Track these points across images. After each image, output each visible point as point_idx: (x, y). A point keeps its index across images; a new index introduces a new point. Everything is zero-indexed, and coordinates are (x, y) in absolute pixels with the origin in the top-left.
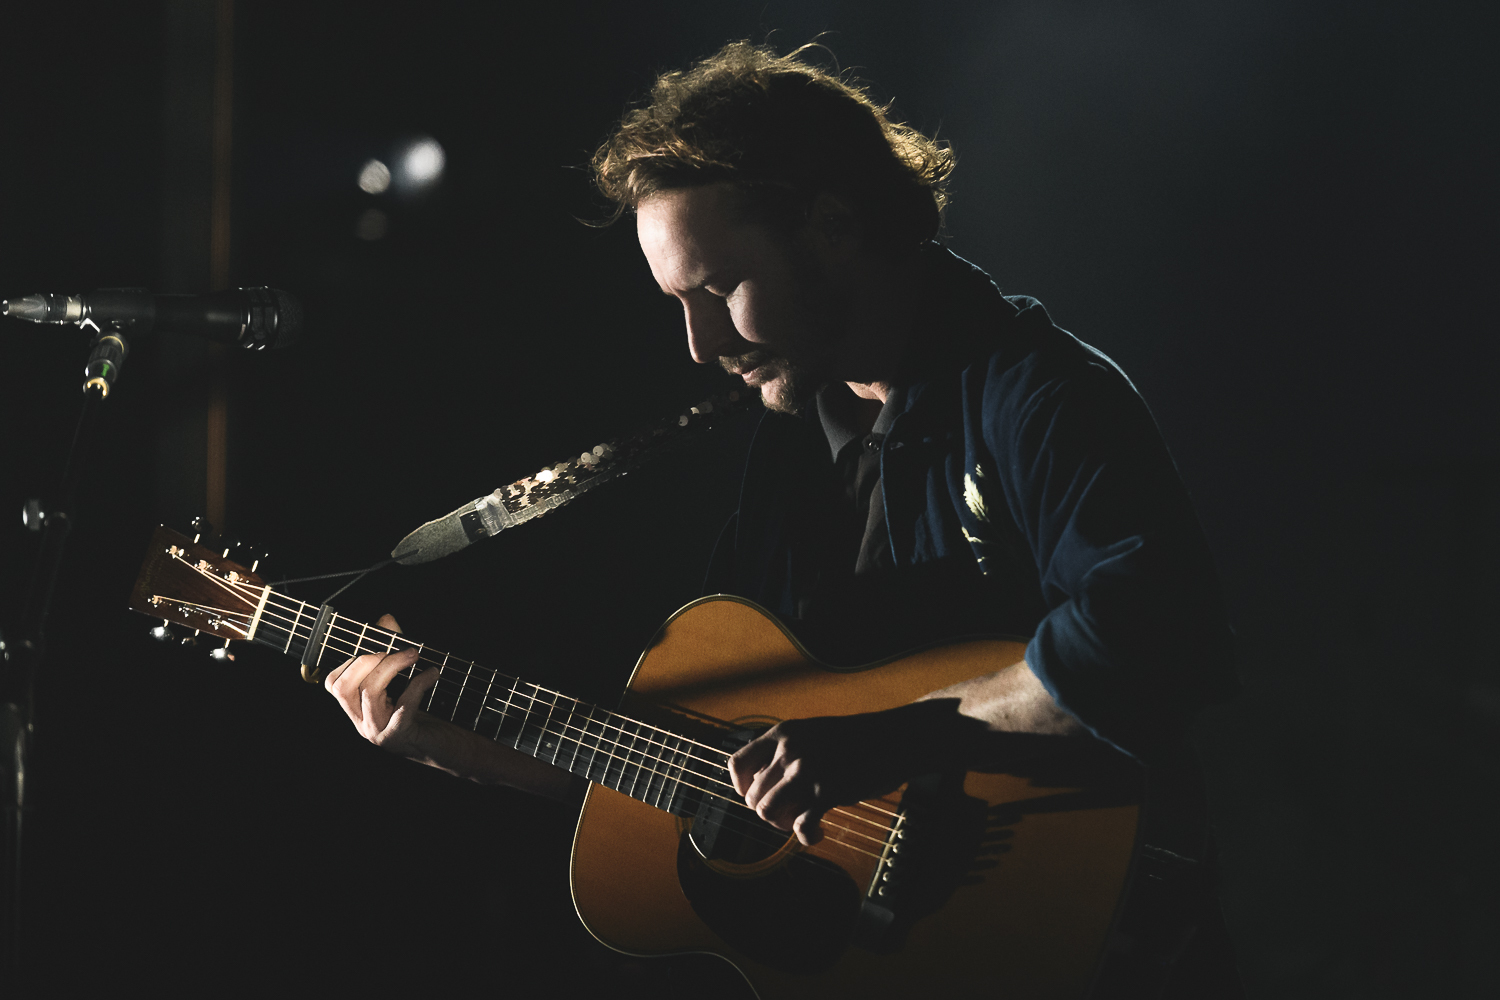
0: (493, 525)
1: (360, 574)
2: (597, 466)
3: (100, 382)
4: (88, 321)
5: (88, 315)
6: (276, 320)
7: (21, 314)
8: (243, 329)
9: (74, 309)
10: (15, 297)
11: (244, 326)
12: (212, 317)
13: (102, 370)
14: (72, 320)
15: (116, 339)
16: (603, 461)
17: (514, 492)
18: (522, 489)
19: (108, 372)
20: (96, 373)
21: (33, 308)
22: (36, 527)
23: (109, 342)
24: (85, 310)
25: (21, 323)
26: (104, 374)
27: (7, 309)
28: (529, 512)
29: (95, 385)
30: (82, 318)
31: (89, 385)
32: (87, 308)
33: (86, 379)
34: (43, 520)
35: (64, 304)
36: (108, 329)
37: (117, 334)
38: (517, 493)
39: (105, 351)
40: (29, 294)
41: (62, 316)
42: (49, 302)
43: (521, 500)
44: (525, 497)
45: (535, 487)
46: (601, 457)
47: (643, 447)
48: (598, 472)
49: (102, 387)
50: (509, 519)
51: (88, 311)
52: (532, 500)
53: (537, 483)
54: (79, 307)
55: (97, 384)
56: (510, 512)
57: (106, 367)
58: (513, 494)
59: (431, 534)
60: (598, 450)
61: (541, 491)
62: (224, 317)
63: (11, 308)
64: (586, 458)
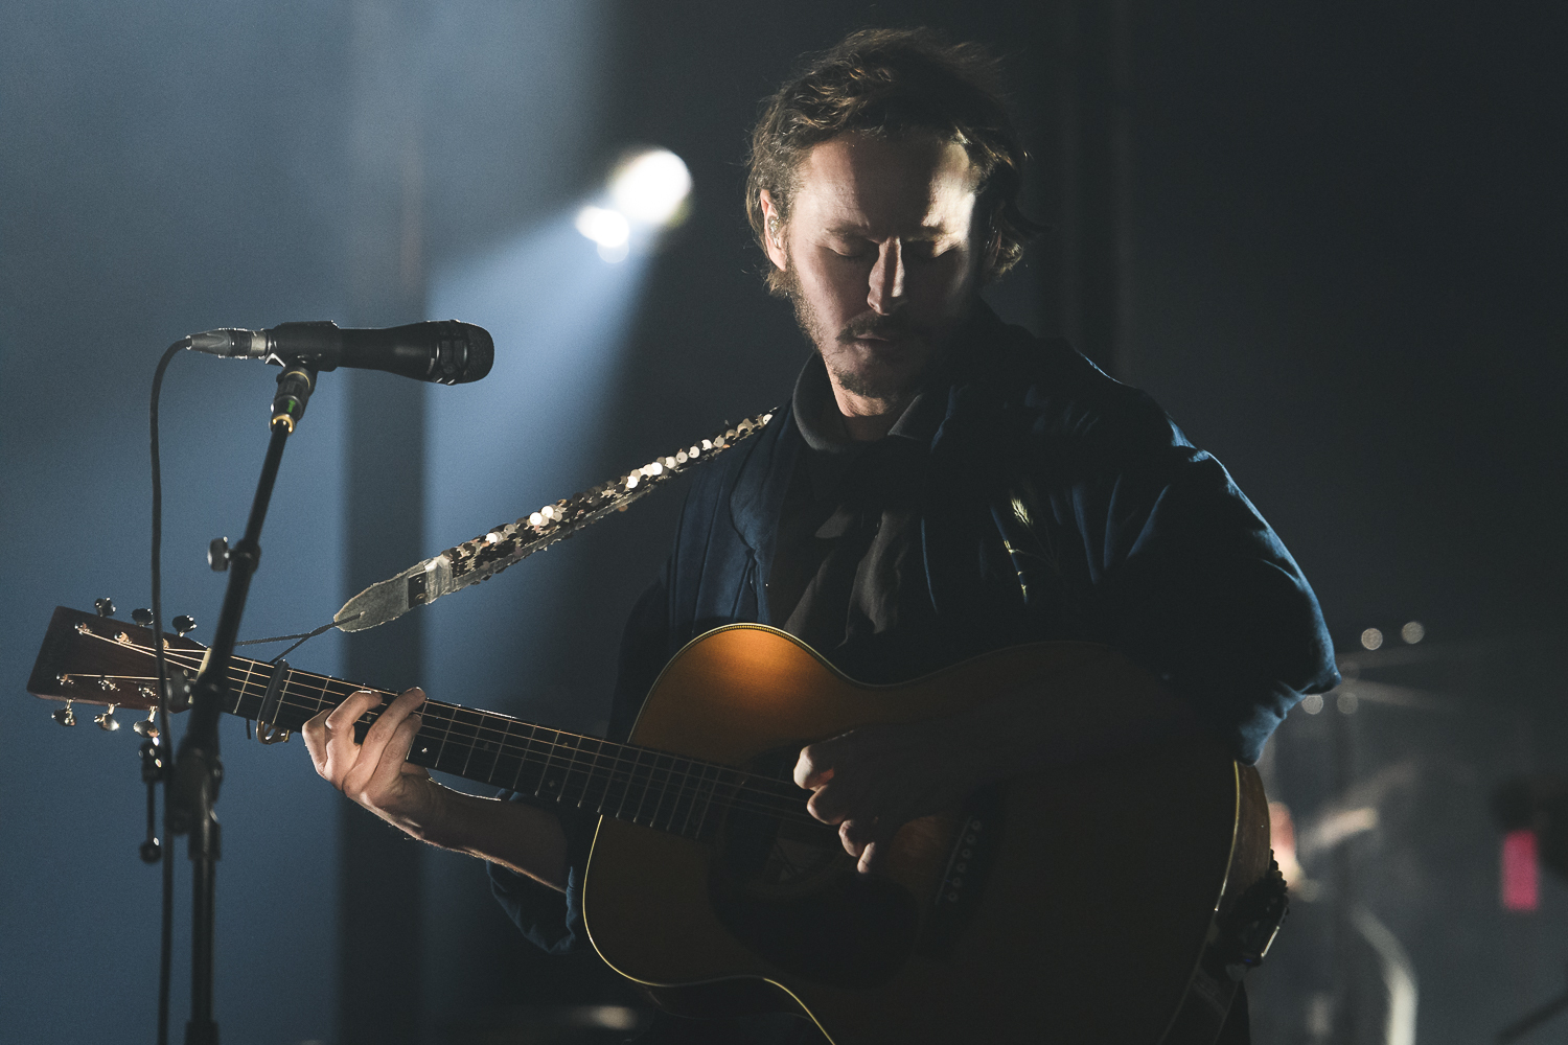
2: (545, 528)
3: (286, 417)
4: (273, 356)
5: (273, 350)
6: (466, 354)
7: (204, 347)
8: (432, 363)
9: (258, 344)
11: (433, 360)
12: (400, 351)
13: (287, 407)
14: (257, 354)
15: (302, 374)
16: (551, 523)
17: (465, 553)
18: (473, 550)
19: (294, 409)
20: (282, 410)
21: (217, 342)
23: (295, 377)
24: (270, 344)
26: (290, 410)
27: (190, 343)
29: (280, 422)
30: (267, 353)
31: (275, 421)
32: (272, 342)
33: (272, 416)
34: (227, 561)
35: (249, 339)
36: (294, 364)
37: (303, 369)
38: (467, 554)
39: (290, 387)
41: (246, 350)
42: (233, 336)
43: (468, 562)
44: (473, 559)
45: (484, 549)
46: (550, 520)
47: (588, 508)
48: (544, 535)
49: (287, 423)
50: (451, 583)
51: (273, 346)
52: (478, 564)
53: (487, 545)
54: (264, 342)
55: (281, 421)
56: (454, 576)
57: (292, 404)
58: (463, 556)
59: (377, 597)
60: (548, 511)
61: (489, 553)
62: (413, 351)
63: (194, 343)
64: (536, 519)
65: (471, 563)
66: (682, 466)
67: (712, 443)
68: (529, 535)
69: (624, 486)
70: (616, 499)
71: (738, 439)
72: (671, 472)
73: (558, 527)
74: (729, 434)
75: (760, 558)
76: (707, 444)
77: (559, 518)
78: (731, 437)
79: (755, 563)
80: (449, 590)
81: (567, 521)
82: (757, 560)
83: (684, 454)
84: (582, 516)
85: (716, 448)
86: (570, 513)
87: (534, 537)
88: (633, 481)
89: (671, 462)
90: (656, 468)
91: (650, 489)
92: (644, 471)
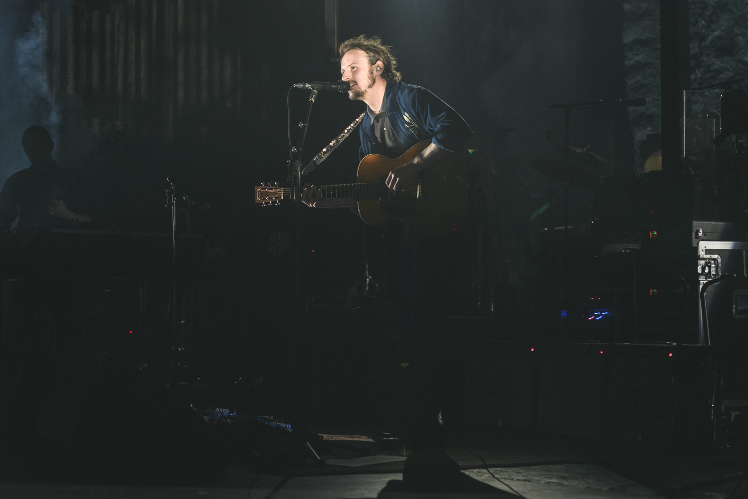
0: (319, 162)
2: (333, 145)
3: (313, 99)
8: (339, 89)
9: (307, 86)
10: (297, 83)
12: (333, 86)
15: (315, 91)
17: (320, 154)
19: (314, 97)
20: (312, 97)
21: (300, 86)
22: (301, 127)
25: (297, 88)
28: (325, 157)
30: (309, 87)
32: (310, 85)
33: (310, 99)
35: (305, 85)
36: (314, 89)
39: (313, 93)
40: (299, 83)
41: (305, 87)
42: (303, 84)
43: (322, 156)
47: (340, 139)
60: (332, 142)
61: (325, 153)
62: (335, 86)
63: (296, 86)
64: (331, 144)
66: (354, 125)
68: (331, 147)
70: (345, 135)
72: (353, 127)
73: (336, 144)
76: (357, 120)
77: (335, 142)
83: (354, 123)
86: (337, 141)
87: (333, 147)
88: (346, 131)
89: (352, 125)
90: (350, 127)
91: (351, 131)
92: (347, 129)
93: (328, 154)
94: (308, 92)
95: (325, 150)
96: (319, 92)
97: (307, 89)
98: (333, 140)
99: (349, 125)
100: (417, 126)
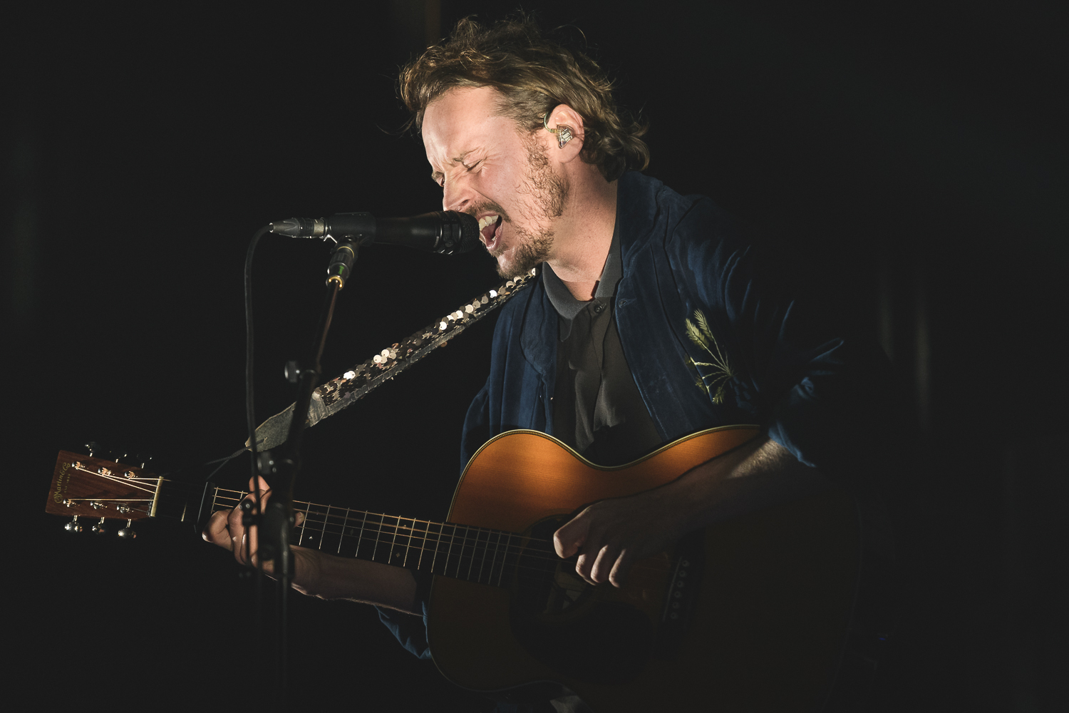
0: (314, 416)
1: (224, 461)
2: (385, 365)
3: (338, 277)
4: (329, 236)
5: (329, 232)
6: (460, 233)
7: (282, 232)
8: (437, 240)
9: (319, 228)
10: (278, 220)
11: (438, 237)
12: (415, 231)
13: (339, 270)
14: (319, 234)
15: (349, 248)
16: (390, 361)
17: (330, 389)
18: (335, 386)
19: (343, 272)
20: (335, 272)
21: (291, 228)
23: (344, 250)
24: (326, 228)
25: (281, 238)
26: (341, 272)
27: (273, 229)
28: (343, 403)
30: (325, 234)
31: (330, 280)
32: (328, 227)
33: (328, 277)
34: (298, 375)
35: (312, 225)
36: (343, 241)
37: (350, 245)
38: (332, 389)
39: (341, 257)
40: (287, 218)
41: (311, 232)
42: (302, 224)
43: (334, 395)
44: (337, 392)
45: (343, 384)
46: (388, 358)
47: (415, 348)
48: (386, 370)
49: (339, 281)
50: (325, 410)
51: (329, 229)
52: (342, 394)
53: (345, 381)
54: (323, 227)
55: (335, 280)
56: (326, 405)
57: (342, 268)
58: (329, 390)
59: (273, 425)
60: (386, 353)
61: (347, 386)
62: (424, 232)
63: (275, 228)
64: (378, 359)
65: (336, 395)
66: (478, 310)
67: (497, 292)
68: (376, 371)
69: (437, 329)
70: (434, 339)
71: (515, 287)
72: (471, 316)
73: (395, 363)
74: (508, 284)
75: (546, 380)
76: (493, 294)
77: (394, 356)
78: (510, 287)
79: (543, 384)
80: (326, 415)
81: (401, 358)
82: (544, 381)
83: (478, 302)
84: (411, 353)
85: (501, 295)
86: (402, 352)
87: (380, 371)
88: (443, 326)
89: (470, 309)
90: (459, 314)
91: (459, 329)
92: (450, 317)
93: (357, 394)
94: (323, 253)
95: (349, 375)
96: (360, 251)
97: (318, 238)
98: (388, 345)
99: (459, 305)
100: (727, 369)
